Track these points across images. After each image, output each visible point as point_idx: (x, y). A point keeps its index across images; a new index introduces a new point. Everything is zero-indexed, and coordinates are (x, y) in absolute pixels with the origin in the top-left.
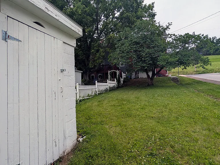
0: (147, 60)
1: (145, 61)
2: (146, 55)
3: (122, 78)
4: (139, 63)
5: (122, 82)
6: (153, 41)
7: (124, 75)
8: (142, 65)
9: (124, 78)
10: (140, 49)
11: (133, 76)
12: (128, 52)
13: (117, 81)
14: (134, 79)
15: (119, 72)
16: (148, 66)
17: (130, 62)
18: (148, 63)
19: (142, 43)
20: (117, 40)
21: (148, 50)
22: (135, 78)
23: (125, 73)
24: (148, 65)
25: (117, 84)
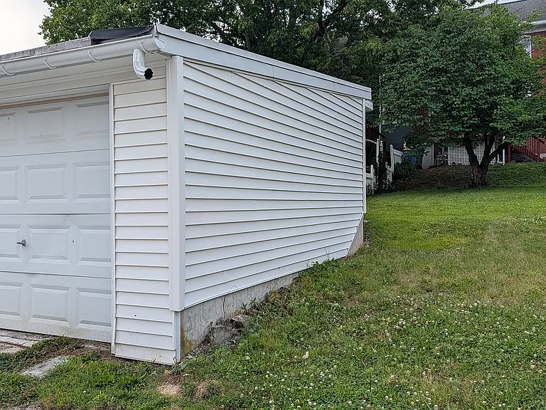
0: (465, 115)
1: (460, 117)
2: (462, 102)
3: (390, 165)
4: (443, 122)
5: (390, 177)
6: (482, 67)
7: (396, 156)
8: (451, 128)
9: (397, 166)
10: (449, 88)
11: (428, 158)
12: (416, 95)
13: (376, 174)
14: (430, 167)
15: (382, 145)
16: (467, 130)
17: (420, 120)
18: (467, 123)
19: (454, 72)
20: (387, 59)
21: (468, 90)
22: (434, 167)
23: (401, 149)
24: (467, 127)
25: (374, 180)
